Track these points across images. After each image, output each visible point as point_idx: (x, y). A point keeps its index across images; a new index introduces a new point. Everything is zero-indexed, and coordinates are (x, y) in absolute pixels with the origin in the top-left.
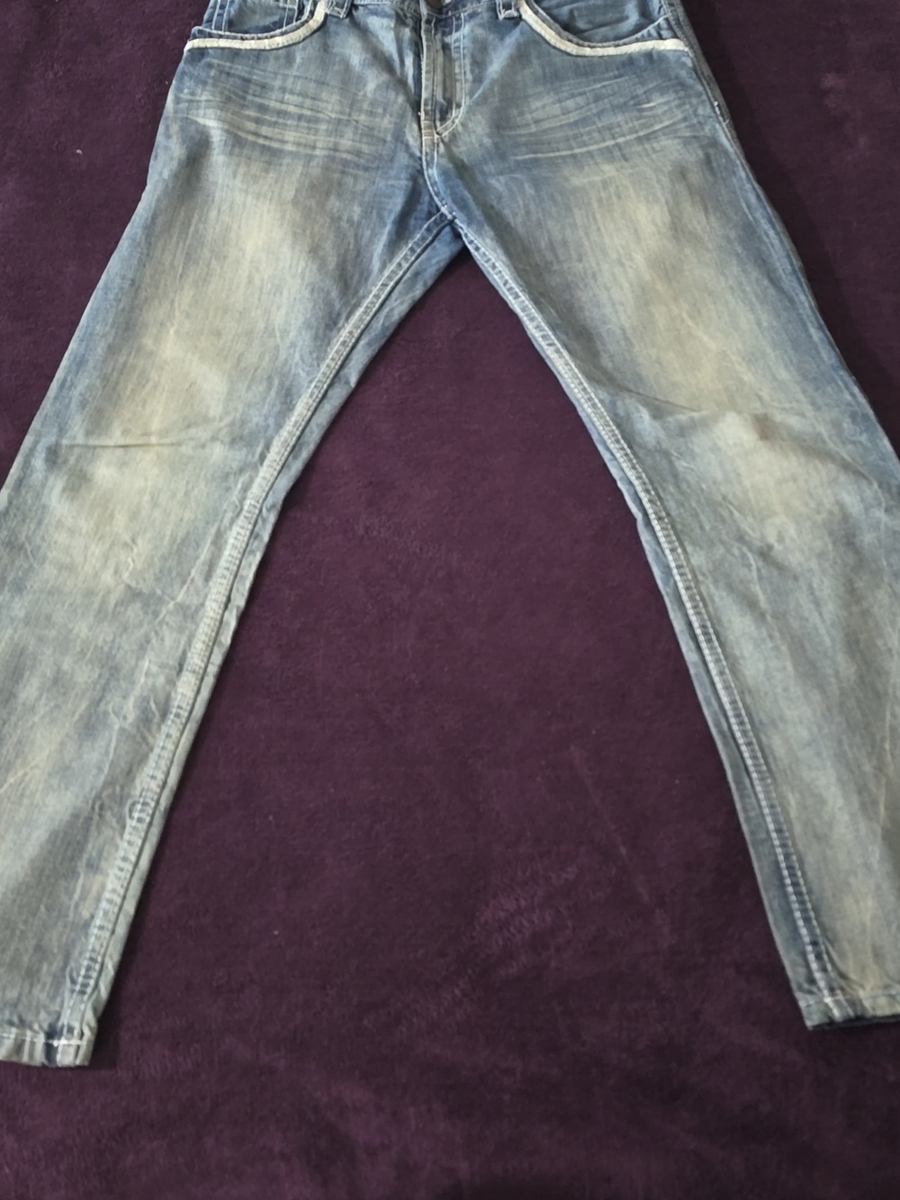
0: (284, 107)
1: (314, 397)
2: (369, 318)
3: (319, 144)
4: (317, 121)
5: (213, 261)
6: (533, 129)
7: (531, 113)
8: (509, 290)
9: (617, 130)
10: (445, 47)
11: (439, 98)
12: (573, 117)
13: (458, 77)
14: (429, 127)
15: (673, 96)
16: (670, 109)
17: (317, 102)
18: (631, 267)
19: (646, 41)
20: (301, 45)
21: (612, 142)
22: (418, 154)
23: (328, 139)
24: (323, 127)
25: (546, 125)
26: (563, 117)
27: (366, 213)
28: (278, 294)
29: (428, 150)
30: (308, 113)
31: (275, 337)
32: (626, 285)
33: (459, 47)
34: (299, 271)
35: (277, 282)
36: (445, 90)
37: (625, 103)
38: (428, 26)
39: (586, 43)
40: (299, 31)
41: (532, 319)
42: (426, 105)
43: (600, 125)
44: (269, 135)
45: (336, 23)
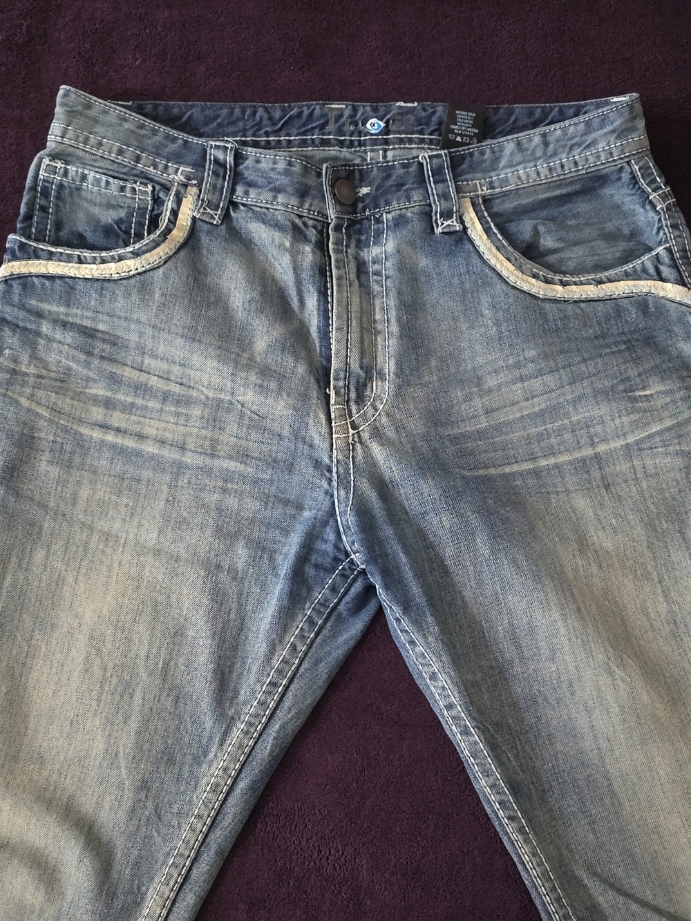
0: (143, 377)
1: (172, 883)
2: (251, 743)
3: (191, 442)
4: (188, 402)
5: (37, 635)
6: (483, 423)
7: (481, 397)
8: (453, 718)
9: (598, 428)
10: (361, 268)
11: (355, 365)
12: (539, 404)
13: (379, 327)
14: (342, 416)
15: (677, 385)
16: (674, 401)
17: (188, 371)
18: (623, 680)
19: (639, 279)
20: (161, 271)
21: (590, 452)
22: (327, 460)
23: (203, 432)
24: (196, 412)
25: (502, 417)
26: (525, 404)
27: (255, 557)
28: (126, 697)
29: (340, 457)
30: (176, 389)
31: (119, 768)
32: (615, 709)
33: (378, 273)
34: (160, 666)
35: (126, 676)
36: (362, 354)
37: (612, 388)
38: (338, 235)
39: (557, 278)
40: (158, 249)
41: (487, 773)
42: (336, 379)
43: (574, 419)
44: (123, 426)
45: (209, 233)
